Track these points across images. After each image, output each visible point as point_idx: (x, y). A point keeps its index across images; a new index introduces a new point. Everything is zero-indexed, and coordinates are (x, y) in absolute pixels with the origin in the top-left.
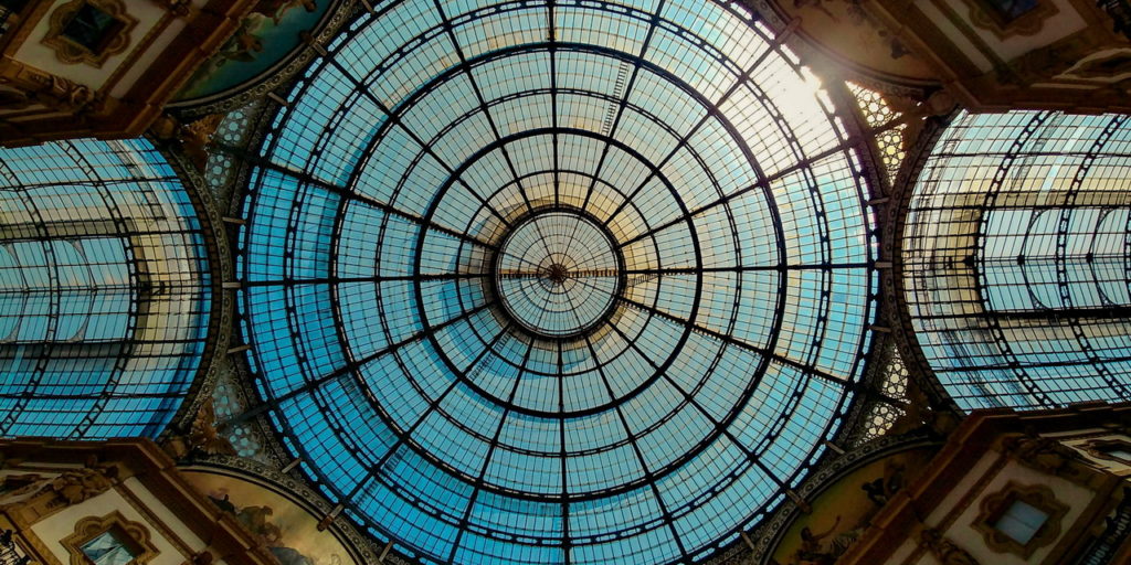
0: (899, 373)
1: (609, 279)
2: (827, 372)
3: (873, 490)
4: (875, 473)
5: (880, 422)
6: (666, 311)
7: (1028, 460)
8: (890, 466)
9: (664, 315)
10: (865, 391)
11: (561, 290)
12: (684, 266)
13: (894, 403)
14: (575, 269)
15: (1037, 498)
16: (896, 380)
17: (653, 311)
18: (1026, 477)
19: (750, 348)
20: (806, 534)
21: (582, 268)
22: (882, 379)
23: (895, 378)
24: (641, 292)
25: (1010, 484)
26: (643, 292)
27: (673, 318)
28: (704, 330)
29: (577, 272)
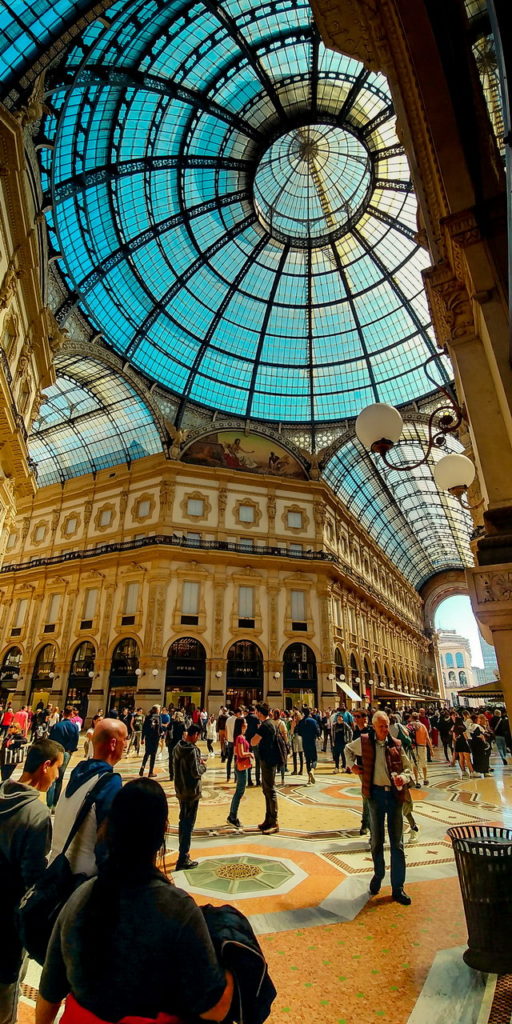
0: (328, 439)
1: (320, 210)
2: (315, 403)
3: (274, 458)
4: (280, 453)
5: (302, 441)
6: (313, 284)
7: (316, 511)
8: (286, 458)
9: (309, 284)
10: (313, 427)
11: (294, 164)
12: (351, 285)
13: (313, 444)
14: (318, 167)
15: (305, 520)
16: (325, 440)
17: (309, 275)
18: (309, 513)
19: (311, 354)
20: (237, 442)
21: (322, 176)
22: (321, 432)
23: (325, 439)
24: (321, 259)
25: (305, 509)
26: (320, 260)
27: (310, 292)
28: (310, 318)
29: (316, 172)
